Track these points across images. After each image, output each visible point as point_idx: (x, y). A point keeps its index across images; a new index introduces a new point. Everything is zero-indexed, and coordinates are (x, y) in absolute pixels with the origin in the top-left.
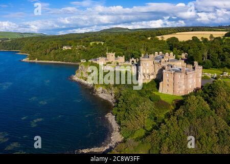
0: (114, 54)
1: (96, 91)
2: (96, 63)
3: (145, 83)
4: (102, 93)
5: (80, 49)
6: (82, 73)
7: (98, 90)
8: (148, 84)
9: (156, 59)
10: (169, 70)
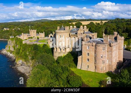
0: (36, 30)
1: (16, 64)
2: (20, 38)
3: (61, 57)
4: (22, 65)
5: (15, 30)
6: (9, 47)
7: (18, 63)
8: (64, 57)
9: (72, 31)
10: (89, 42)
